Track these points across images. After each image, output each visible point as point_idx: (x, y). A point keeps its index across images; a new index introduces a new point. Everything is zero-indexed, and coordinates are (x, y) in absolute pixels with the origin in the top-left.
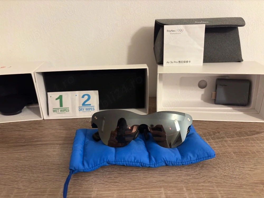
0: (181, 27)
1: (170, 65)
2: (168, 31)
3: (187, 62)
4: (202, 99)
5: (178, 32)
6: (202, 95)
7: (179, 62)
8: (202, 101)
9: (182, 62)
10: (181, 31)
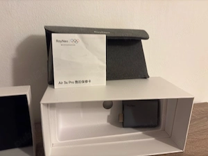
0: (76, 36)
1: (63, 86)
2: (57, 41)
3: (86, 81)
4: (108, 121)
5: (71, 43)
6: (108, 116)
7: (76, 82)
8: (109, 124)
9: (80, 82)
10: (76, 41)
